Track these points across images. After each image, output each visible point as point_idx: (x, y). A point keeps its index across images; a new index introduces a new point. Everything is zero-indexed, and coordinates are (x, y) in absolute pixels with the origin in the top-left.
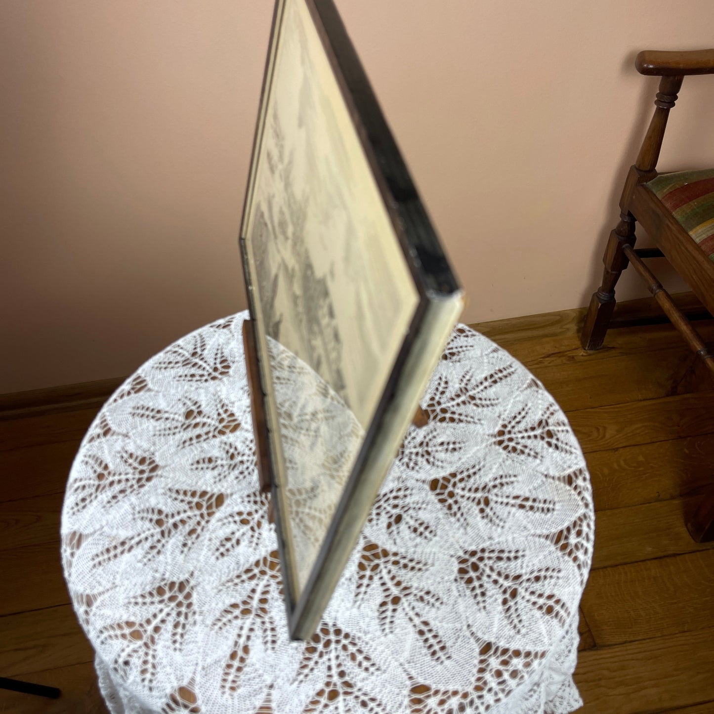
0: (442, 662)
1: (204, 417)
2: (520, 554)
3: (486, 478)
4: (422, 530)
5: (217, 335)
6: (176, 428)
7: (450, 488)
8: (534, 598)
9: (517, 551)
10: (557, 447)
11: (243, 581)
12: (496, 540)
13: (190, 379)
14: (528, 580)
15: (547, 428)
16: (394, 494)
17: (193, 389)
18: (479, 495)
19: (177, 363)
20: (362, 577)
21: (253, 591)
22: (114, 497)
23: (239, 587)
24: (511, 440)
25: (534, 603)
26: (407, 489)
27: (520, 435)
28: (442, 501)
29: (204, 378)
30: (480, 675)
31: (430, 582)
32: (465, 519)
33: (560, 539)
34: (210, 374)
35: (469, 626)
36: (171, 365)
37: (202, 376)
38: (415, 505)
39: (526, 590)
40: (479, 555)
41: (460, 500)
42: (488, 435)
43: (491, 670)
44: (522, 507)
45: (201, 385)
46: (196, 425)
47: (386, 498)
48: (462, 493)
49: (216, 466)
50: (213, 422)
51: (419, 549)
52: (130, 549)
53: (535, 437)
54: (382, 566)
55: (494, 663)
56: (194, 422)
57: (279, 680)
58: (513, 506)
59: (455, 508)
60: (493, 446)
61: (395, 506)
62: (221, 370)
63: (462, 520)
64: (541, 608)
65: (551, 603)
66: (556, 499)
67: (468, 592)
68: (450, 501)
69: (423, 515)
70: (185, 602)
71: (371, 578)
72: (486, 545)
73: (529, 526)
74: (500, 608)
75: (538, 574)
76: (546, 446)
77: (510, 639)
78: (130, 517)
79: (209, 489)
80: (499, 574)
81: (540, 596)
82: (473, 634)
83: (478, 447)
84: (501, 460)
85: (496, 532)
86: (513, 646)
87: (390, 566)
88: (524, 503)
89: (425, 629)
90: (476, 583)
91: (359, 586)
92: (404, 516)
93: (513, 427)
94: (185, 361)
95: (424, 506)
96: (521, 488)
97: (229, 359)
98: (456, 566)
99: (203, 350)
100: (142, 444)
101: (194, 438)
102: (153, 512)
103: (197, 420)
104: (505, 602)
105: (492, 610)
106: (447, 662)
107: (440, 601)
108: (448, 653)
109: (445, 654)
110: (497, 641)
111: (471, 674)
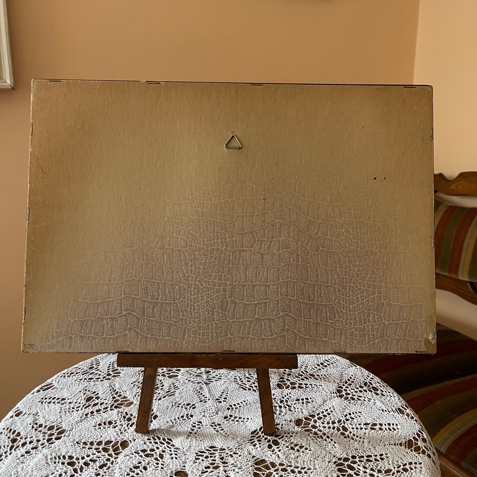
1: (101, 399)
2: (384, 456)
3: (337, 416)
4: (298, 448)
6: (79, 407)
7: (312, 424)
9: (381, 455)
13: (89, 380)
15: (371, 386)
17: (92, 385)
18: (336, 425)
19: (77, 373)
22: (28, 452)
24: (348, 394)
27: (353, 391)
28: (308, 431)
29: (100, 380)
32: (332, 440)
33: (410, 444)
34: (104, 377)
36: (73, 375)
37: (98, 378)
40: (352, 460)
41: (322, 429)
42: (330, 393)
44: (373, 429)
45: (98, 383)
46: (95, 405)
48: (322, 425)
49: (116, 426)
50: (110, 402)
53: (365, 391)
54: (274, 473)
56: (93, 403)
58: (366, 429)
59: (320, 433)
60: (336, 398)
62: (113, 375)
63: (329, 440)
66: (397, 423)
68: (315, 430)
72: (355, 453)
75: (404, 467)
76: (374, 395)
78: (44, 462)
79: (113, 439)
80: (373, 470)
88: (374, 427)
100: (49, 418)
101: (95, 412)
102: (64, 457)
103: (96, 401)
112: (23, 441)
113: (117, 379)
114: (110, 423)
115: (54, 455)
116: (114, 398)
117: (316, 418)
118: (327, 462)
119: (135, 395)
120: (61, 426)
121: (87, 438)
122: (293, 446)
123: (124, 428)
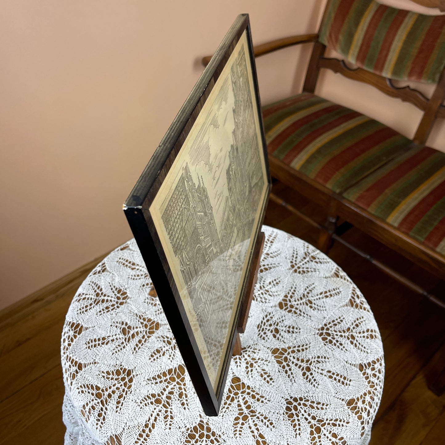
0: (349, 385)
1: (133, 329)
2: (342, 318)
3: (301, 291)
4: (291, 330)
5: (102, 278)
6: (123, 343)
7: (289, 304)
8: (362, 335)
9: (340, 318)
10: (321, 263)
11: (230, 404)
12: (328, 317)
13: (107, 310)
14: (354, 328)
15: (310, 256)
16: (266, 319)
17: (114, 315)
18: (304, 300)
19: (91, 305)
20: (284, 367)
21: (239, 405)
22: (118, 403)
23: (230, 408)
24: (299, 268)
25: (364, 337)
26: (270, 314)
27: (301, 264)
28: (290, 311)
29: (116, 306)
30: (368, 380)
31: (315, 352)
32: (307, 315)
33: (352, 303)
34: (117, 303)
35: (347, 363)
36: (88, 308)
37: (113, 305)
38: (279, 320)
39: (356, 333)
40: (325, 328)
41: (297, 307)
42: (288, 270)
43: (370, 375)
44: (327, 297)
45: (117, 311)
46: (133, 336)
47: (263, 323)
48: (296, 303)
49: (164, 352)
50: (142, 330)
51: (298, 340)
52: (153, 426)
53: (308, 261)
54: (288, 357)
55: (369, 371)
56: (130, 335)
57: (289, 440)
58: (323, 298)
59: (298, 311)
60: (293, 274)
61: (270, 325)
62: (122, 297)
64: (368, 338)
65: (370, 333)
66: (338, 287)
67: (334, 347)
68: (293, 310)
69: (287, 323)
70: (210, 434)
71: (288, 365)
72: (325, 321)
73: (336, 304)
74: (352, 346)
75: (355, 323)
76: (315, 264)
77: (366, 358)
78: (139, 408)
79: (171, 367)
80: (340, 332)
81: (364, 332)
82: (351, 364)
83: (287, 278)
84: (302, 279)
85: (325, 314)
86: (370, 360)
87: (292, 355)
88: (327, 294)
89: (331, 374)
90: (334, 341)
91: (286, 372)
92: (278, 327)
93: (296, 261)
94: (95, 301)
95: (284, 318)
96: (320, 288)
97: (121, 288)
98: (320, 339)
99: (101, 290)
100: (109, 363)
101: (138, 343)
102: (149, 398)
103: (132, 332)
104: (352, 343)
105: (350, 349)
106: (351, 383)
107: (326, 358)
108: (348, 379)
109: (348, 380)
110: (363, 361)
111: (364, 382)
112: (106, 393)
113: (128, 301)
114: (158, 351)
116: (142, 323)
118: (314, 336)
119: (156, 315)
120: (123, 368)
121: (152, 372)
122: (288, 329)
123: (172, 353)
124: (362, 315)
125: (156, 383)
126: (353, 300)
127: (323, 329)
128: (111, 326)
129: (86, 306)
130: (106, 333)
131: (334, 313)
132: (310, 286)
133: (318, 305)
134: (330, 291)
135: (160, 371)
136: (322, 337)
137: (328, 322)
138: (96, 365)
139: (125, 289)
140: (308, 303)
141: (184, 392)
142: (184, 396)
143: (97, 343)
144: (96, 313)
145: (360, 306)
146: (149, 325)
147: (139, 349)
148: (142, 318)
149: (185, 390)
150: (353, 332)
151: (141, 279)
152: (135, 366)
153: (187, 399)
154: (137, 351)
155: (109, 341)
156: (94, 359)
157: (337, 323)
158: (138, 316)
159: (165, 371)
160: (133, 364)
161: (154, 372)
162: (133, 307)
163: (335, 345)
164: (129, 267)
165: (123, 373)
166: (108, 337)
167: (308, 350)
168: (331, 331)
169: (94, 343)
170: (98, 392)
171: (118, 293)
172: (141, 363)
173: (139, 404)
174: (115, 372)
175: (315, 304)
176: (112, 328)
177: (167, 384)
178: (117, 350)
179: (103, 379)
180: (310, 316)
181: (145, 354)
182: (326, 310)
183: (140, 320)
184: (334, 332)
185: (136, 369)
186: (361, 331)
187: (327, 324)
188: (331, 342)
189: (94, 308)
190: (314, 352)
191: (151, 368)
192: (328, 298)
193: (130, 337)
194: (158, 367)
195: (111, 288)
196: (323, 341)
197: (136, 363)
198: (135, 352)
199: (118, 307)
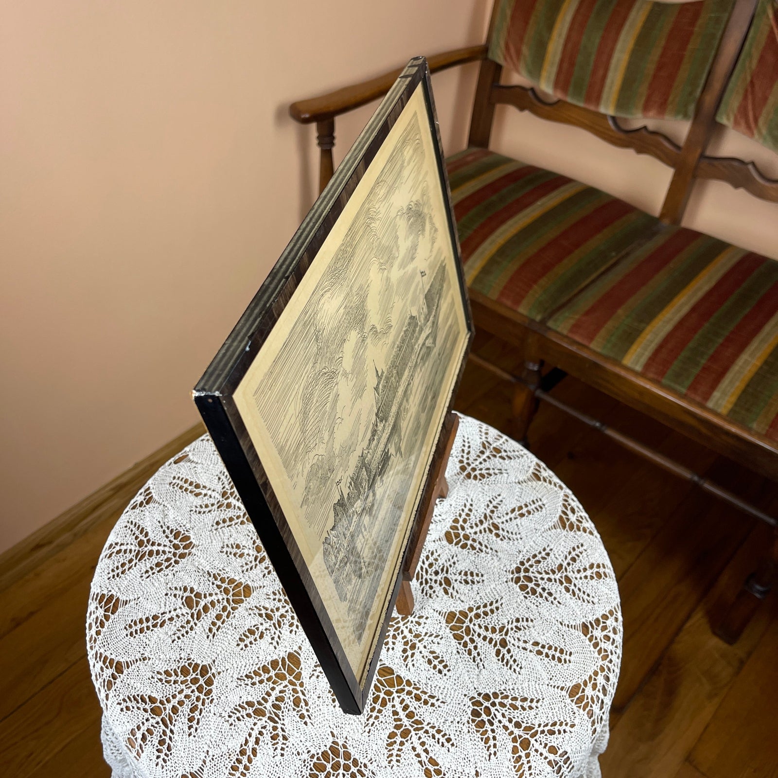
0: (570, 662)
1: (205, 597)
2: (548, 550)
3: (480, 510)
4: (470, 578)
5: (147, 513)
6: (188, 622)
7: (462, 533)
8: (583, 574)
9: (544, 550)
10: (510, 458)
11: (380, 711)
12: (525, 550)
13: (158, 569)
14: (569, 564)
15: (491, 447)
17: (170, 576)
18: (485, 525)
19: (130, 561)
20: (465, 645)
21: (395, 713)
22: (191, 720)
23: (381, 719)
24: (474, 470)
25: (586, 577)
26: (432, 554)
27: (477, 463)
28: (464, 546)
29: (172, 561)
30: (598, 648)
31: (512, 611)
32: (491, 549)
33: (563, 522)
34: (175, 555)
35: (561, 624)
36: (127, 567)
37: (168, 560)
38: (449, 563)
39: (574, 572)
40: (523, 568)
41: (475, 537)
43: (600, 640)
44: (522, 515)
45: (175, 569)
46: (206, 609)
48: (472, 531)
49: (262, 633)
50: (220, 597)
51: (482, 594)
53: (489, 457)
54: (471, 626)
55: (598, 633)
56: (200, 607)
58: (516, 518)
59: (477, 545)
60: (465, 481)
61: (437, 573)
62: (181, 545)
63: (489, 550)
64: (592, 578)
65: (595, 570)
66: (540, 496)
67: (540, 600)
68: (470, 542)
69: (460, 567)
70: (350, 762)
71: (472, 640)
72: (520, 558)
73: (537, 526)
74: (568, 595)
75: (571, 556)
76: (501, 460)
77: (592, 611)
78: (227, 725)
79: (275, 657)
80: (547, 573)
81: (585, 570)
82: (568, 626)
83: (457, 488)
84: (480, 489)
85: (520, 545)
86: (598, 615)
88: (522, 512)
89: (539, 648)
90: (539, 590)
91: (470, 653)
92: (449, 576)
93: (468, 459)
94: (137, 554)
95: (455, 559)
96: (510, 502)
97: (179, 529)
98: (516, 588)
99: (146, 535)
100: (168, 656)
101: (215, 621)
102: (243, 707)
103: (202, 603)
104: (567, 590)
105: (564, 601)
106: (572, 658)
107: (529, 620)
108: (567, 652)
109: (566, 654)
110: (587, 619)
111: (592, 653)
112: (169, 706)
113: (193, 551)
114: (252, 632)
115: (229, 710)
116: (219, 587)
117: (461, 522)
118: (505, 583)
119: (243, 572)
120: (194, 663)
121: (243, 667)
122: (464, 577)
123: (275, 633)
124: (581, 541)
125: (253, 684)
126: (564, 517)
127: (518, 570)
128: (166, 595)
129: (123, 565)
130: (159, 609)
131: (535, 543)
132: (494, 500)
133: (508, 532)
134: (526, 506)
135: (257, 664)
136: (519, 584)
137: (526, 558)
138: (146, 662)
139: (187, 531)
140: (492, 528)
141: (302, 697)
142: (303, 704)
143: (145, 625)
144: (140, 575)
145: (577, 525)
146: (231, 590)
147: (218, 630)
148: (219, 578)
149: (303, 694)
150: (568, 570)
151: (212, 512)
152: (214, 658)
153: (308, 708)
154: (214, 633)
155: (164, 622)
156: (141, 653)
157: (541, 559)
158: (212, 576)
159: (267, 665)
160: (210, 655)
161: (247, 666)
162: (202, 561)
163: (541, 596)
164: (191, 492)
165: (194, 672)
166: (162, 614)
167: (500, 610)
168: (533, 573)
169: (139, 626)
170: (153, 705)
171: (175, 539)
172: (223, 652)
173: (227, 718)
174: (179, 671)
175: (503, 530)
176: (168, 599)
177: (272, 685)
178: (179, 634)
179: (160, 683)
180: (496, 551)
181: (229, 637)
182: (521, 539)
183: (215, 582)
184: (537, 575)
185: (216, 663)
186: (581, 569)
187: (525, 562)
188: (534, 592)
189: (135, 566)
190: (510, 612)
191: (242, 660)
192: (525, 517)
193: (199, 610)
194: (254, 658)
195: (162, 530)
196: (522, 592)
197: (214, 654)
198: (211, 636)
199: (176, 562)
